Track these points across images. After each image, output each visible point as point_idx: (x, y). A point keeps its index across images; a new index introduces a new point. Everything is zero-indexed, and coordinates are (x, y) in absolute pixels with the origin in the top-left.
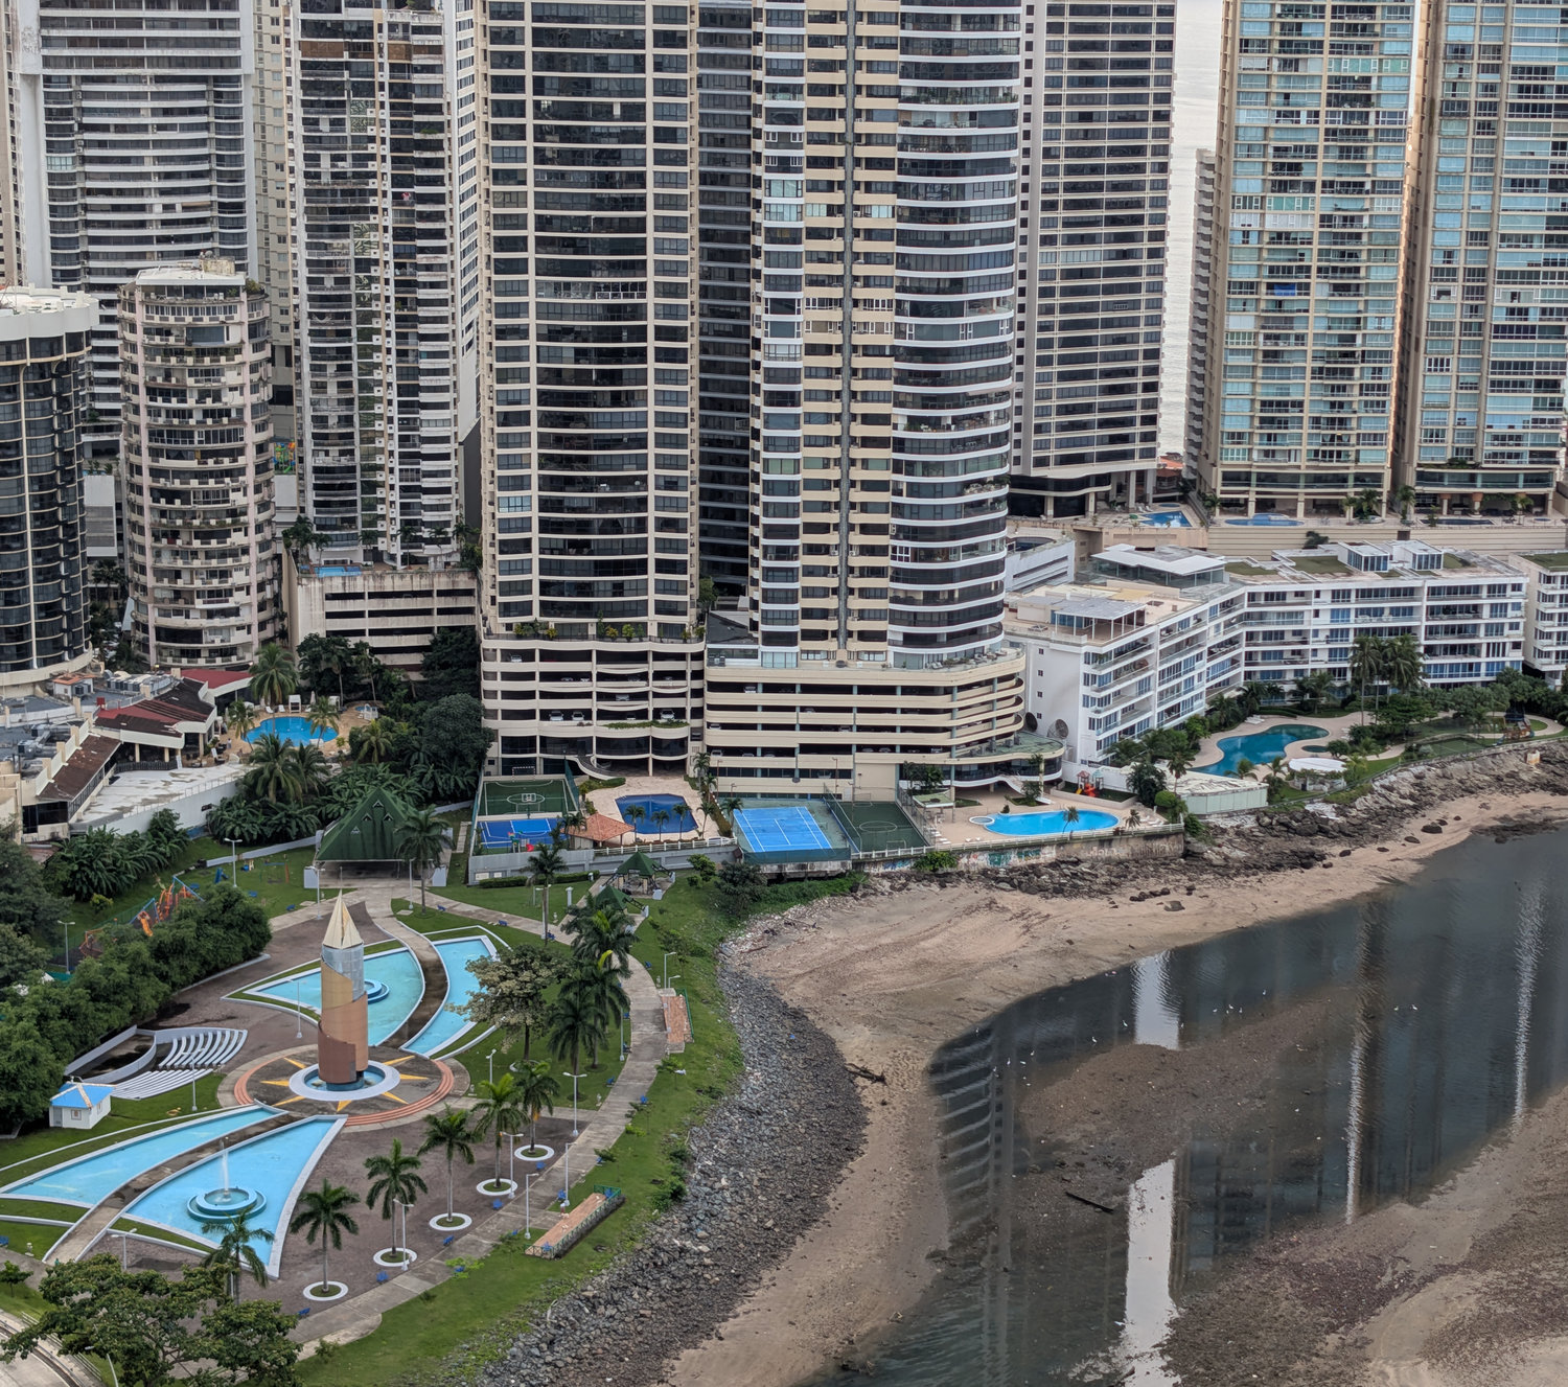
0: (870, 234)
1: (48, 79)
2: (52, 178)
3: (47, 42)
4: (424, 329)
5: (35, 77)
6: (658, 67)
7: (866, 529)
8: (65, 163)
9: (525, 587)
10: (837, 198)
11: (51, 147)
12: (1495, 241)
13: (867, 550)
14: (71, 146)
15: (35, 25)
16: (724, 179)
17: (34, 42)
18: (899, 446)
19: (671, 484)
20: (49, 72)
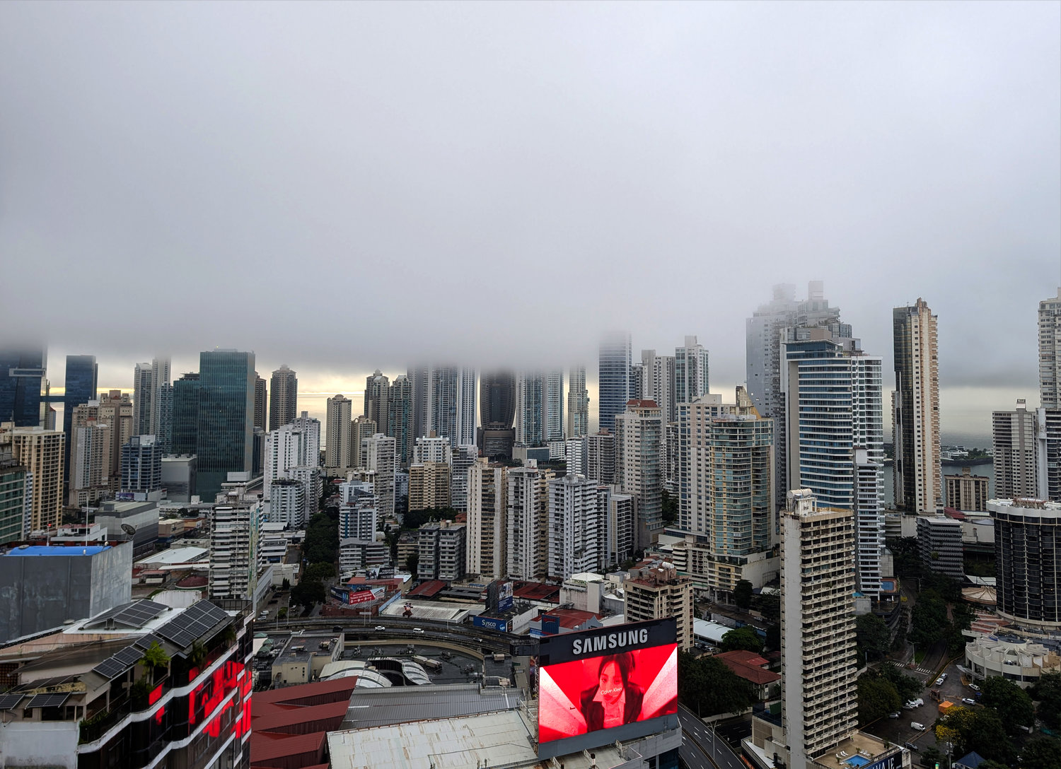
1: (1048, 440)
2: (1049, 469)
3: (1048, 430)
5: (1045, 440)
8: (1053, 465)
11: (1049, 460)
14: (1055, 460)
15: (1045, 425)
17: (1044, 429)
20: (1049, 438)
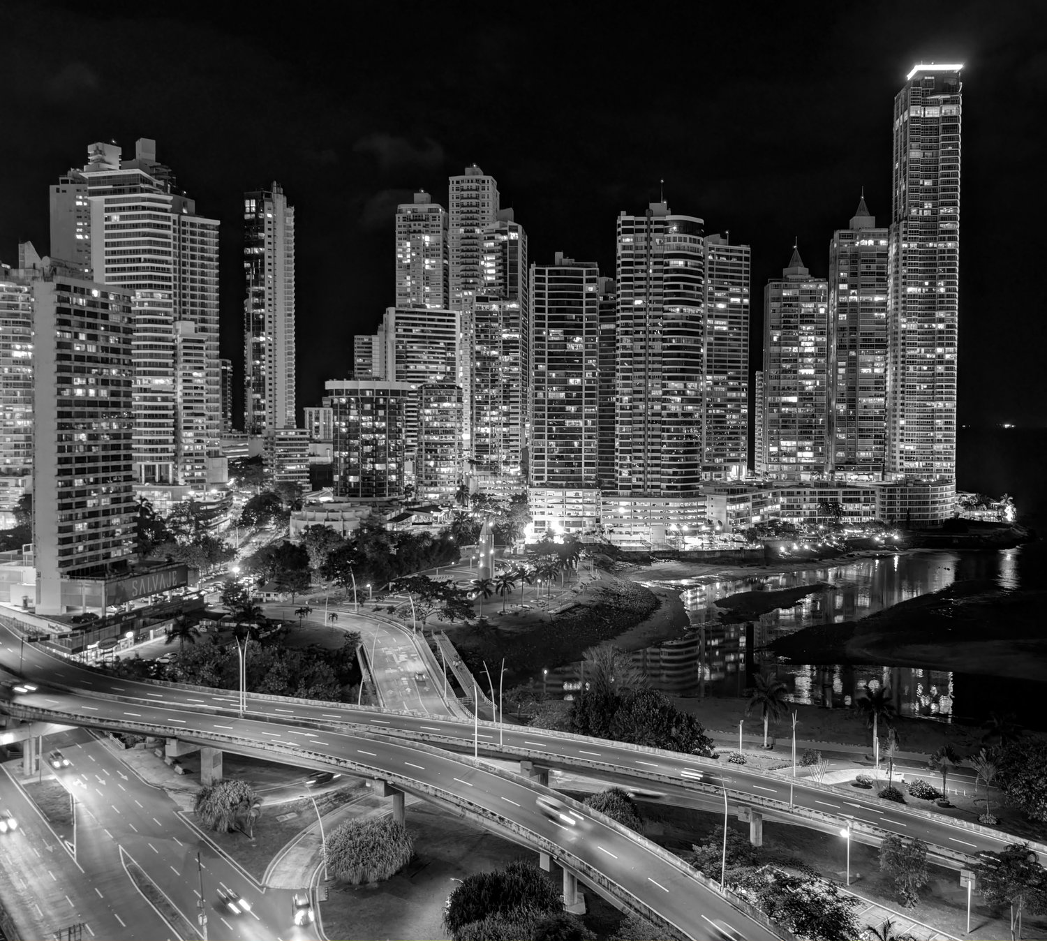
0: (654, 355)
1: (397, 341)
2: (397, 372)
3: (397, 330)
4: (512, 399)
5: (394, 341)
6: (587, 304)
7: (653, 451)
8: (401, 367)
9: (543, 471)
10: (643, 343)
11: (397, 362)
12: (858, 389)
13: (653, 458)
14: (403, 362)
15: (394, 325)
16: (606, 357)
17: (393, 330)
18: (664, 423)
19: (590, 437)
20: (397, 339)
